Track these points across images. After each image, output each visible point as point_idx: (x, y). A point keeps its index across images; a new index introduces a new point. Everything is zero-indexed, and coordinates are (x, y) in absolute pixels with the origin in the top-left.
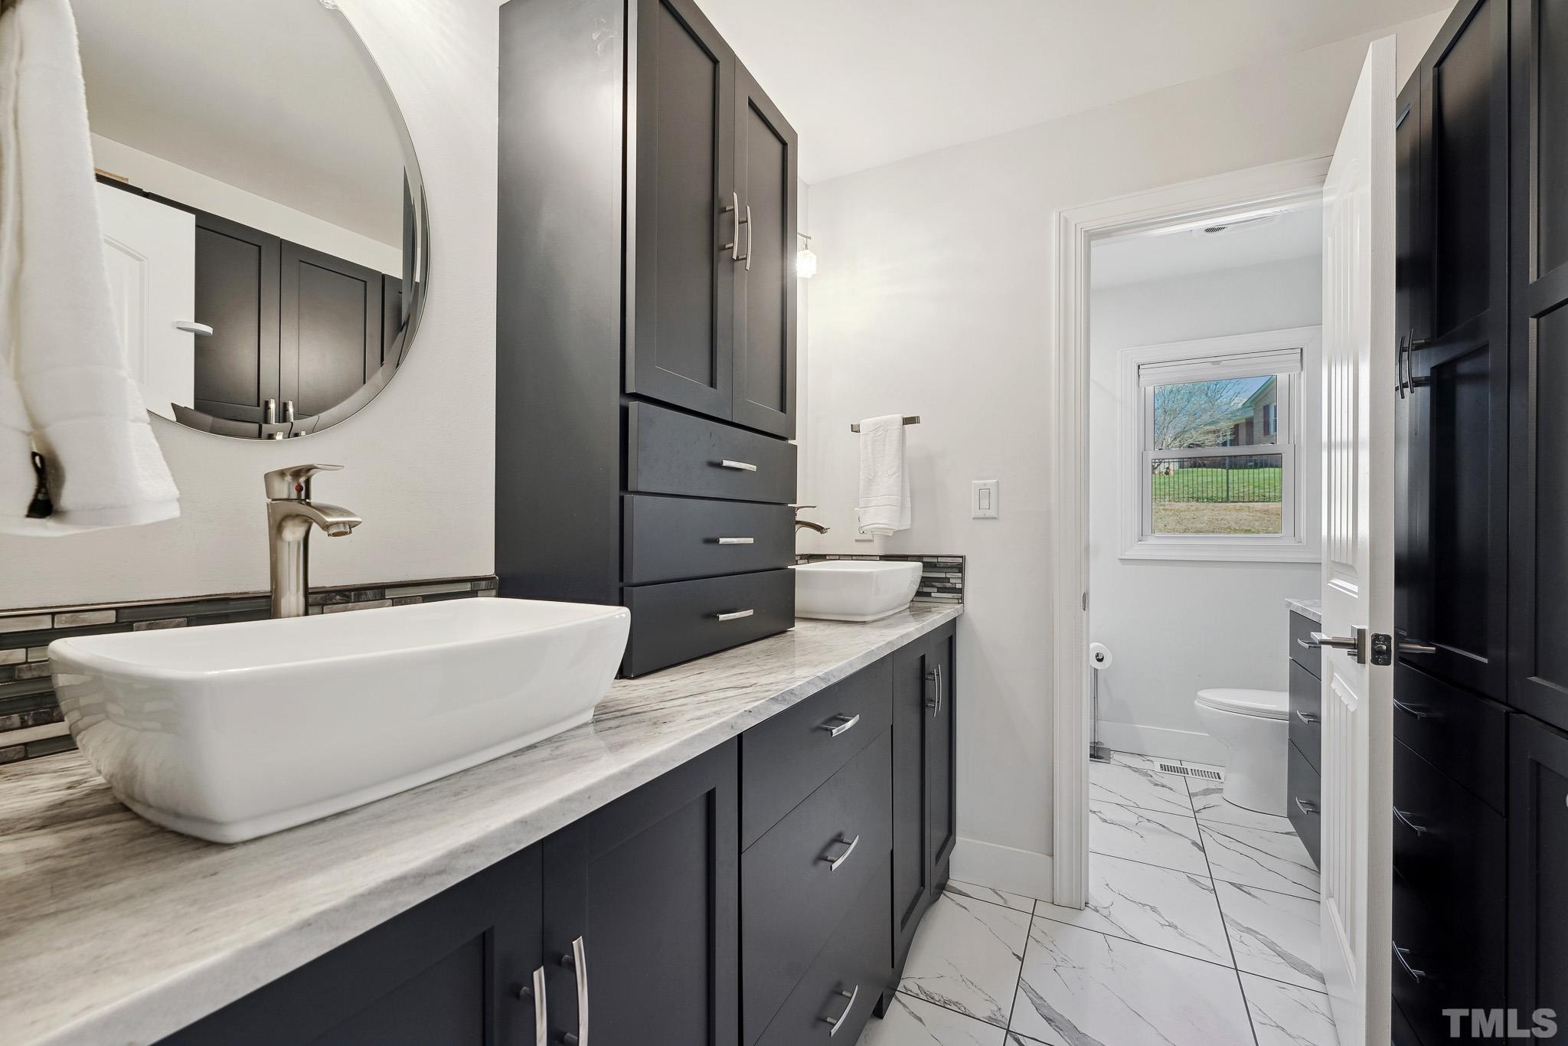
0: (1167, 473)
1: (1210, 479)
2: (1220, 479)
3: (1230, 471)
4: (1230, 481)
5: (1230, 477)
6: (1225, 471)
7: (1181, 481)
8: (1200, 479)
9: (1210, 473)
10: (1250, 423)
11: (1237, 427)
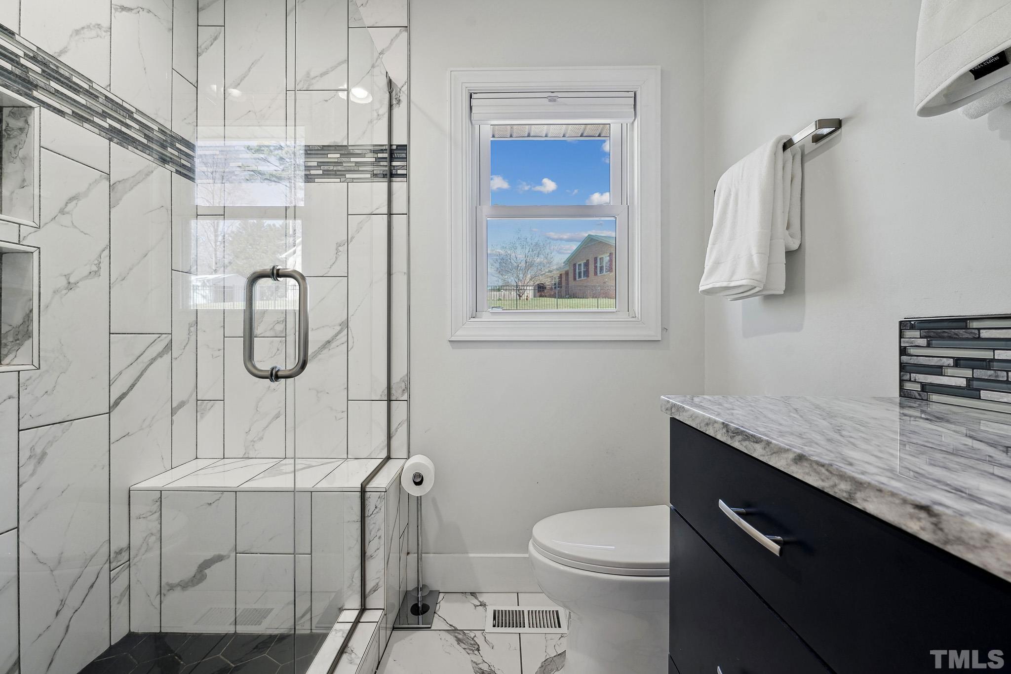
0: (527, 299)
1: (548, 303)
2: (553, 302)
3: (558, 299)
4: (558, 304)
5: (559, 302)
6: (556, 299)
7: (533, 303)
8: (543, 303)
9: (546, 300)
10: (567, 273)
11: (561, 275)
